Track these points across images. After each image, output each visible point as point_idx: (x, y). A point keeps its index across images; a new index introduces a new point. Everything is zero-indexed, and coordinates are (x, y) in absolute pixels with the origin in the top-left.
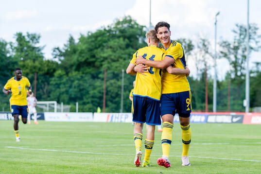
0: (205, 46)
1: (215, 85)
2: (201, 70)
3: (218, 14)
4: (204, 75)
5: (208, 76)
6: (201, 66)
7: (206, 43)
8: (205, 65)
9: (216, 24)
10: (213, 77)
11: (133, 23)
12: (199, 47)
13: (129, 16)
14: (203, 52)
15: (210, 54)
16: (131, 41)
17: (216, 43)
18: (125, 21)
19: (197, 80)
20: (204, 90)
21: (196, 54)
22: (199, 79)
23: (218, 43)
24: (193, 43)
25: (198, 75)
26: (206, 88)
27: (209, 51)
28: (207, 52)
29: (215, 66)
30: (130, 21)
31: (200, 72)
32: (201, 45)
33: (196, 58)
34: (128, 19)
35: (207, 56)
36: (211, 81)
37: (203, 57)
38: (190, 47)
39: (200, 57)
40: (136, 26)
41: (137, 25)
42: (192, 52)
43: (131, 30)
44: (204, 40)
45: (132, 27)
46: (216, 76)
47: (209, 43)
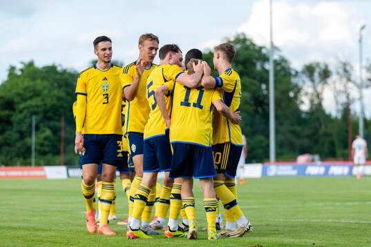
0: (346, 72)
1: (361, 125)
2: (342, 105)
3: (363, 28)
4: (346, 111)
5: (352, 112)
7: (348, 68)
8: (348, 97)
9: (360, 41)
10: (359, 114)
11: (248, 43)
12: (338, 73)
13: (243, 34)
14: (344, 80)
15: (354, 83)
16: (245, 68)
17: (361, 68)
18: (238, 40)
19: (336, 118)
20: (347, 132)
21: (334, 83)
22: (339, 116)
23: (366, 68)
25: (338, 111)
26: (350, 129)
27: (353, 78)
28: (349, 80)
29: (361, 98)
30: (245, 40)
31: (341, 108)
32: (341, 71)
33: (335, 88)
34: (242, 37)
35: (350, 85)
36: (355, 119)
37: (345, 86)
38: (326, 74)
40: (251, 47)
41: (254, 45)
43: (246, 53)
44: (345, 64)
45: (247, 48)
46: (363, 112)
47: (352, 68)
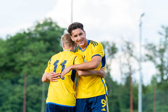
0: (129, 49)
1: (140, 90)
2: (125, 74)
3: (143, 15)
4: (129, 79)
5: (133, 80)
6: (126, 70)
7: (131, 46)
8: (130, 69)
9: (140, 25)
10: (138, 81)
11: (53, 25)
12: (123, 50)
13: (50, 19)
14: (128, 55)
15: (135, 57)
16: (51, 45)
17: (141, 46)
18: (45, 24)
19: (121, 85)
20: (129, 95)
21: (120, 57)
22: (123, 83)
23: (144, 46)
24: (117, 46)
25: (122, 79)
26: (131, 93)
27: (134, 54)
28: (131, 55)
29: (140, 69)
30: (51, 23)
31: (124, 77)
32: (125, 48)
33: (120, 61)
34: (49, 21)
35: (132, 59)
36: (135, 85)
37: (128, 60)
38: (113, 50)
39: (124, 60)
40: (57, 29)
41: (58, 27)
42: (116, 55)
43: (52, 33)
44: (128, 43)
45: (53, 29)
46: (142, 80)
47: (133, 46)
